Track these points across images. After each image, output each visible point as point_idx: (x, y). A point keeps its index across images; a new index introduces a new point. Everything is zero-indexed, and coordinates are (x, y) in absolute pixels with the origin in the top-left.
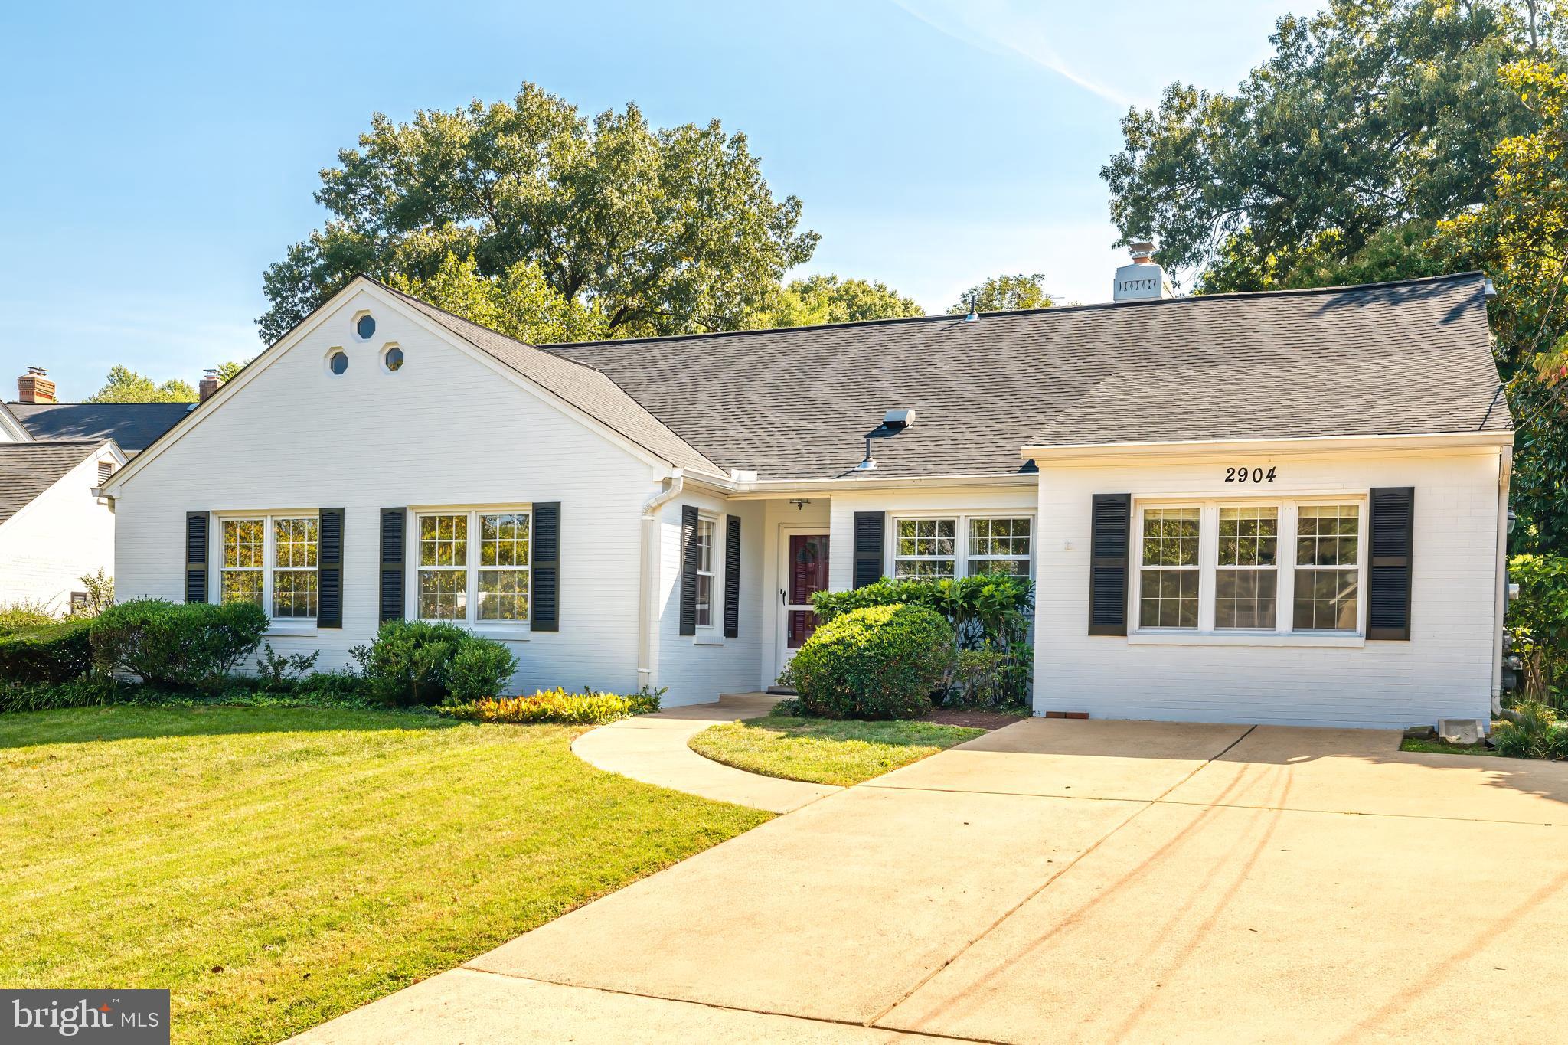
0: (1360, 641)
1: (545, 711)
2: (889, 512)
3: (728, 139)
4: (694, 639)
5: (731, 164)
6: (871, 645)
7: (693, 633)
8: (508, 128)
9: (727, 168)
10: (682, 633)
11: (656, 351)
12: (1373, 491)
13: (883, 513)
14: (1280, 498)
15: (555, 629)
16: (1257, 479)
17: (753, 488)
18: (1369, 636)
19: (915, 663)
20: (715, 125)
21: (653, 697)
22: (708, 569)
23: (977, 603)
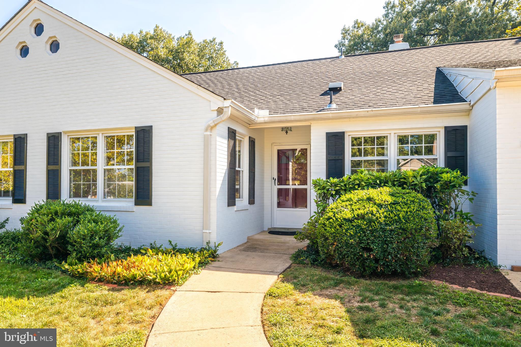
1: (134, 277)
2: (347, 132)
3: (218, 44)
4: (235, 208)
5: (218, 50)
6: (389, 221)
7: (234, 205)
8: (151, 38)
9: (217, 52)
10: (229, 205)
11: (202, 76)
13: (343, 133)
15: (150, 204)
17: (266, 119)
19: (425, 235)
20: (214, 39)
21: (214, 249)
22: (239, 167)
23: (438, 186)
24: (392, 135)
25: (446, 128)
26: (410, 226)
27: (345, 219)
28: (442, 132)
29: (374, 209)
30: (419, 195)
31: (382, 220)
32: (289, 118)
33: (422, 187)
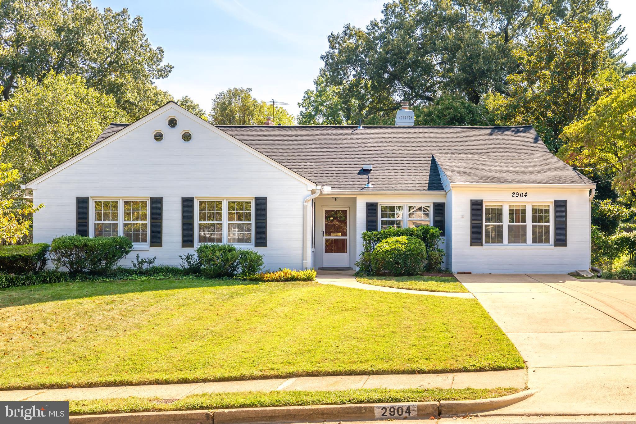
0: (553, 247)
2: (378, 203)
3: (132, 18)
6: (407, 250)
12: (555, 201)
13: (376, 203)
14: (527, 202)
15: (266, 246)
16: (522, 196)
17: (329, 193)
18: (556, 245)
20: (125, 11)
23: (428, 235)
24: (405, 206)
25: (434, 203)
26: (415, 252)
27: (387, 250)
28: (432, 205)
29: (400, 245)
30: (419, 240)
31: (404, 250)
32: (344, 193)
33: (421, 237)
